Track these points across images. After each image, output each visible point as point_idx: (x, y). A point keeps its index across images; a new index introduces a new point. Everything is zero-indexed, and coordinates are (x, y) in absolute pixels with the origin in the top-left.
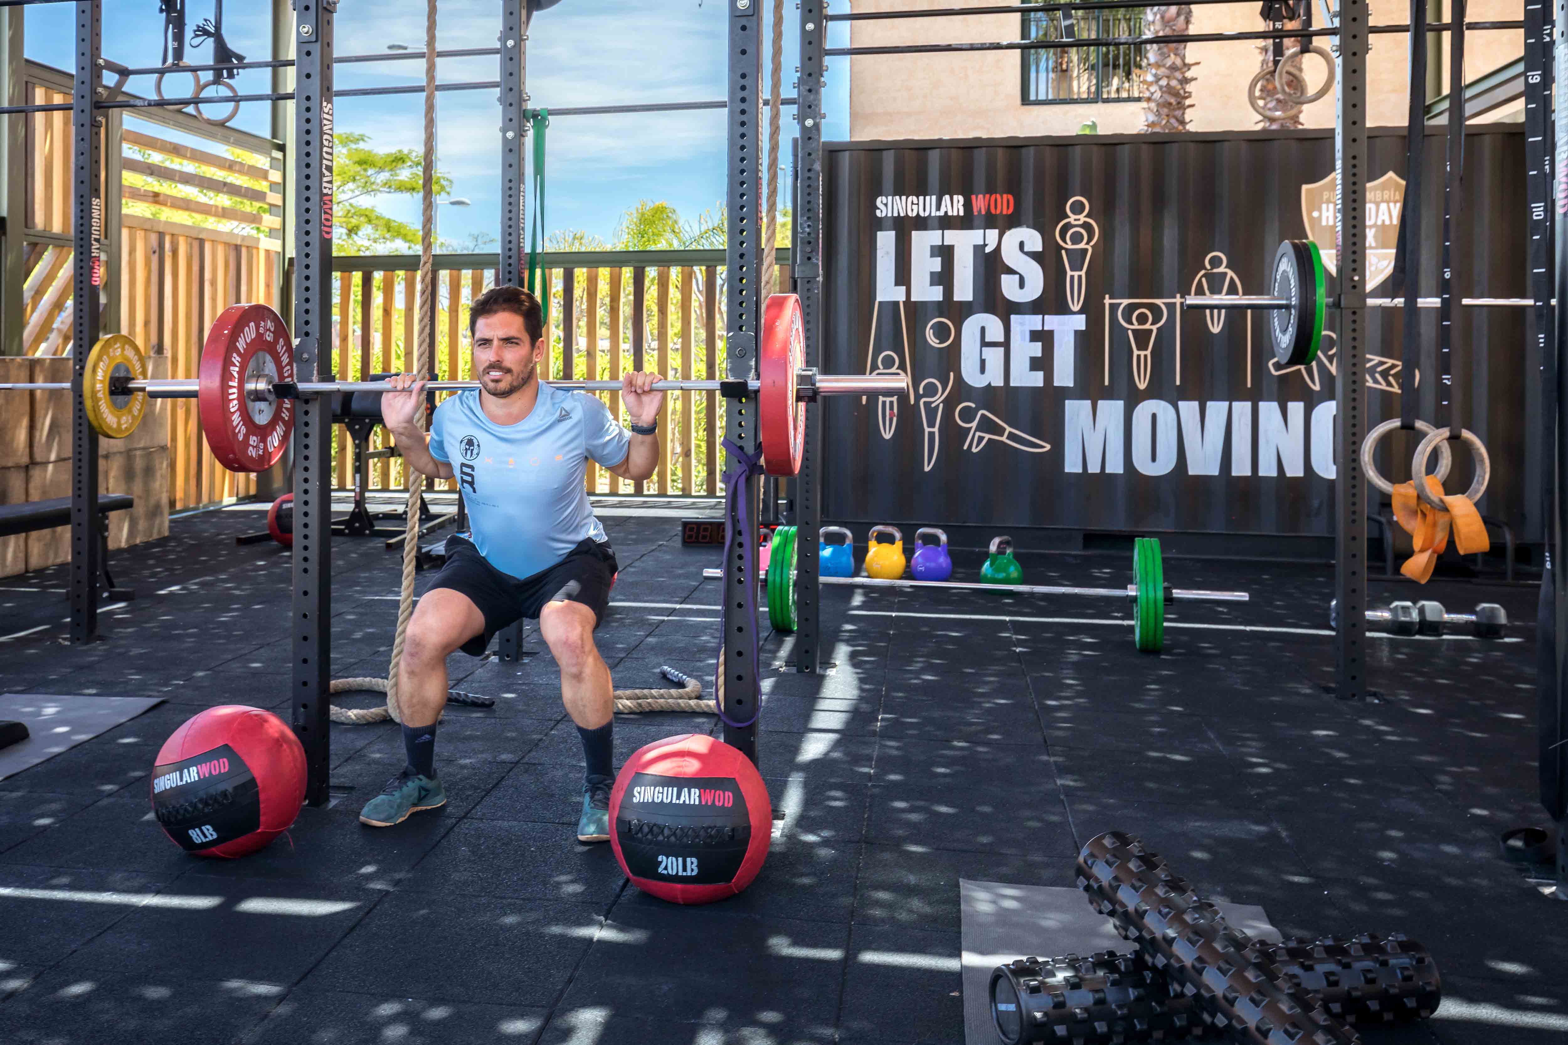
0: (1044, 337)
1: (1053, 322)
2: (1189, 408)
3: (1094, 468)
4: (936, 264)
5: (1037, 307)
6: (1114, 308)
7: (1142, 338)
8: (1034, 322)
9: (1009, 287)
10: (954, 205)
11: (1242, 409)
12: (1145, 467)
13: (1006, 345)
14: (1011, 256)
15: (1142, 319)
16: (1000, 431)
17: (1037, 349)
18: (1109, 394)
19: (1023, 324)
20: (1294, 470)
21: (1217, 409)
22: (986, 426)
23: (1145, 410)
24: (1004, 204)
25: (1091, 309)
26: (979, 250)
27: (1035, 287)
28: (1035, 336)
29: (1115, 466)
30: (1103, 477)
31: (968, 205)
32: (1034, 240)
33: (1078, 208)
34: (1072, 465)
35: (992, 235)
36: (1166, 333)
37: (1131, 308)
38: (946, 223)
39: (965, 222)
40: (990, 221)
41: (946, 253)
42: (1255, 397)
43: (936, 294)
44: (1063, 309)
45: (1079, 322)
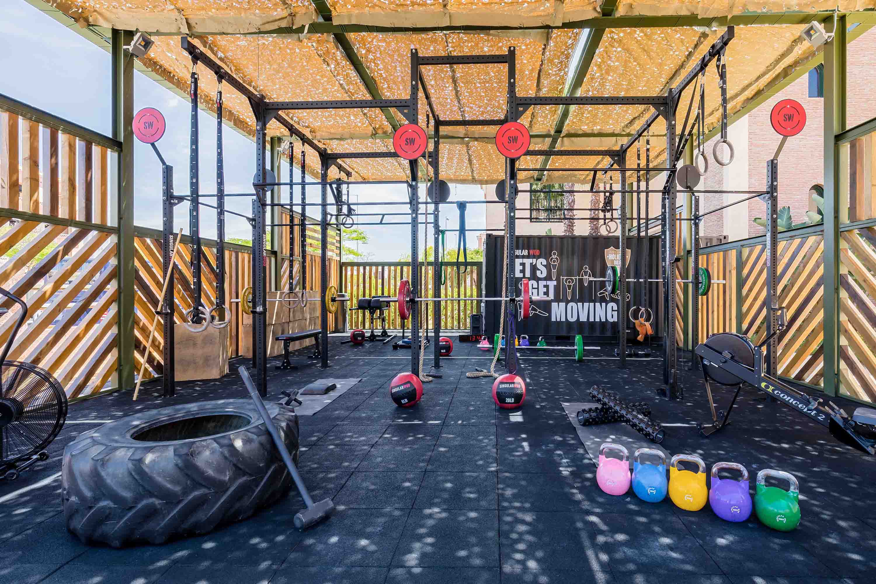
0: (547, 286)
1: (549, 283)
2: (580, 304)
3: (558, 320)
4: (521, 268)
5: (545, 279)
6: (563, 279)
7: (569, 287)
8: (544, 283)
9: (538, 274)
10: (525, 252)
11: (592, 304)
12: (570, 319)
13: (538, 288)
14: (539, 266)
15: (569, 282)
16: (536, 311)
17: (545, 290)
18: (562, 301)
19: (542, 283)
20: (603, 320)
21: (586, 305)
22: (533, 309)
23: (570, 304)
24: (537, 252)
25: (558, 280)
26: (531, 264)
27: (544, 275)
28: (545, 286)
29: (563, 319)
30: (561, 322)
31: (529, 253)
32: (544, 262)
33: (554, 254)
34: (553, 319)
35: (535, 260)
36: (575, 285)
37: (567, 279)
38: (523, 257)
39: (528, 257)
40: (534, 257)
41: (523, 264)
42: (594, 302)
43: (521, 275)
44: (551, 279)
45: (555, 283)
